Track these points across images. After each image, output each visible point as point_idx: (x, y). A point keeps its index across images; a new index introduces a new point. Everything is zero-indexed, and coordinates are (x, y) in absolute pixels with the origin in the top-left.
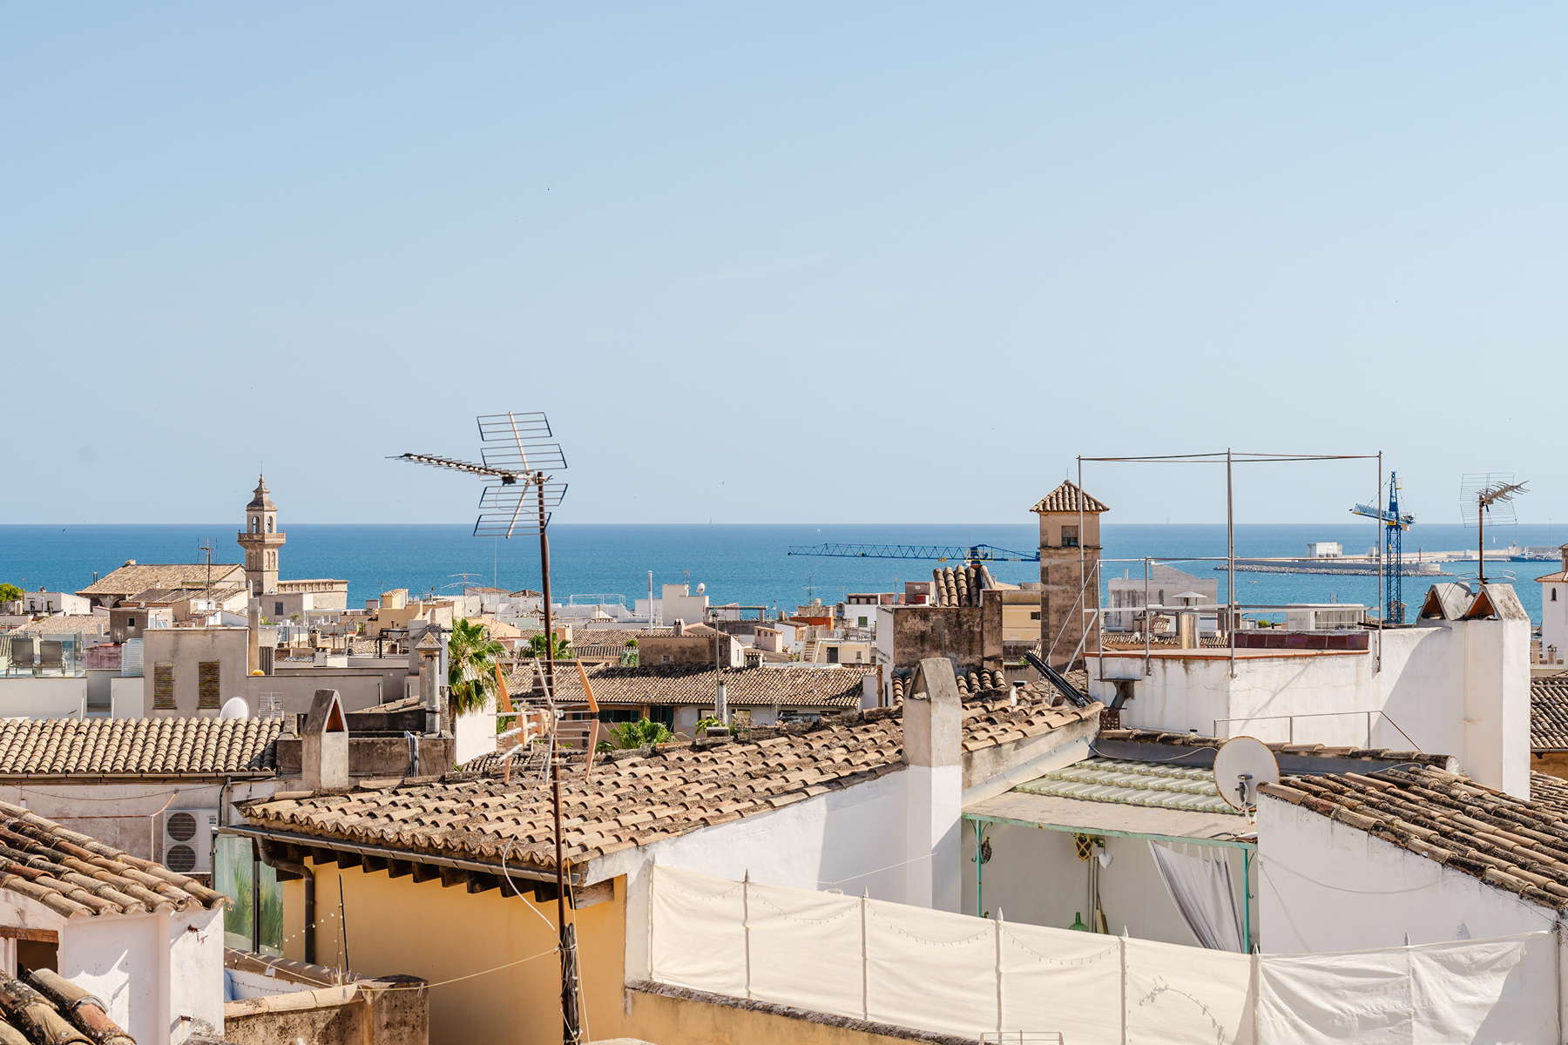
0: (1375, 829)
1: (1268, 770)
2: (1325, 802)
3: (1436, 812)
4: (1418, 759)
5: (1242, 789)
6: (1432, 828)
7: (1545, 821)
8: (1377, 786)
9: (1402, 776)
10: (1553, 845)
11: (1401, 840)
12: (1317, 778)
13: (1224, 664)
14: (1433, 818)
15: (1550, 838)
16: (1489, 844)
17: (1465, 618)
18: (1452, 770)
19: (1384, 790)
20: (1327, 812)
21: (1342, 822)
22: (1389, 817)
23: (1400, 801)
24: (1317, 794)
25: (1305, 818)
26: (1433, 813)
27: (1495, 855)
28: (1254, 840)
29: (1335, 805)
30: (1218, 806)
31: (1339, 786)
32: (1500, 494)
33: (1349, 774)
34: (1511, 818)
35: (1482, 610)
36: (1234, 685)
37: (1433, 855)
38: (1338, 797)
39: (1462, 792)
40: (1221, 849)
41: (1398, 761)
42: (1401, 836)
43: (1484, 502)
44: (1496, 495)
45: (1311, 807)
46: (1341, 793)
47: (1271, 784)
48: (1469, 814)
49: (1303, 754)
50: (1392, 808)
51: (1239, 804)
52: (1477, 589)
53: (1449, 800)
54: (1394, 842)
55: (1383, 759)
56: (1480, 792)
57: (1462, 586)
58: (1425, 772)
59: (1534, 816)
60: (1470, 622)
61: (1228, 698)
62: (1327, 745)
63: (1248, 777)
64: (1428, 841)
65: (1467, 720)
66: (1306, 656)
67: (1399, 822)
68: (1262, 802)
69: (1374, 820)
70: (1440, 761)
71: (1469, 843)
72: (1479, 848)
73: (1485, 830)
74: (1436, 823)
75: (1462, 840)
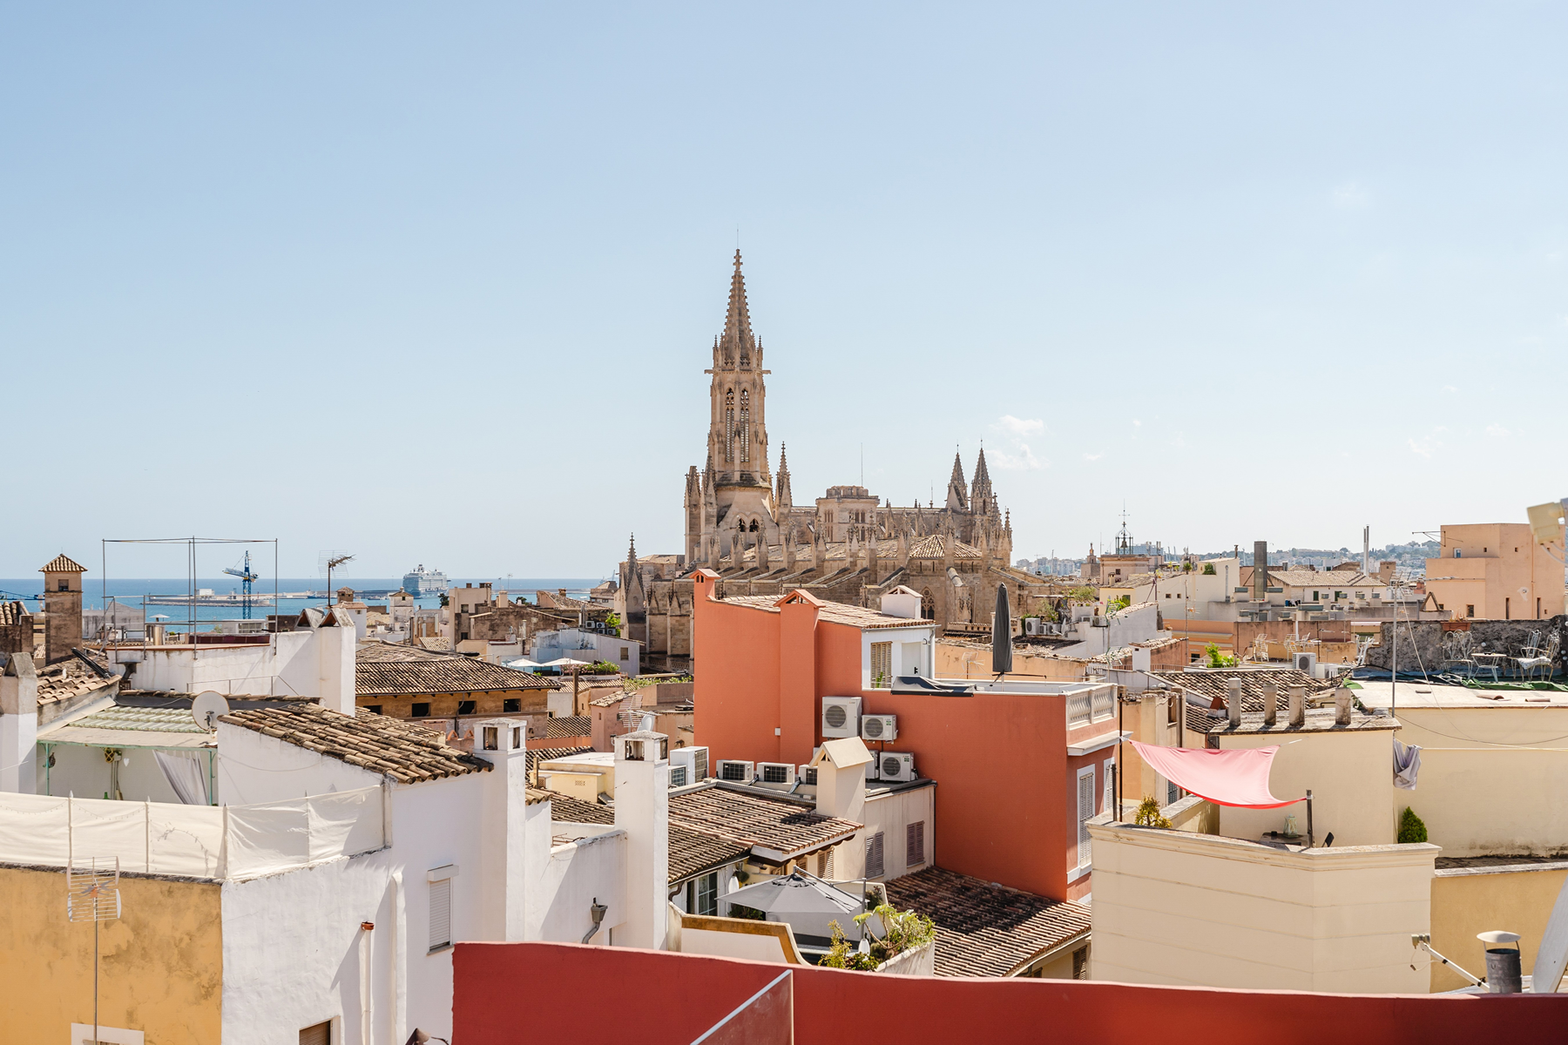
0: (284, 737)
1: (223, 708)
2: (256, 724)
3: (316, 727)
4: (303, 700)
5: (208, 719)
6: (314, 735)
7: (372, 729)
8: (284, 715)
9: (296, 709)
10: (377, 741)
11: (299, 743)
12: (251, 712)
13: (191, 653)
14: (315, 730)
15: (376, 738)
16: (345, 743)
17: (321, 626)
18: (322, 706)
19: (287, 716)
20: (257, 729)
21: (266, 734)
22: (292, 731)
23: (296, 722)
24: (251, 720)
25: (245, 733)
26: (315, 728)
27: (349, 748)
28: (216, 747)
29: (262, 726)
30: (193, 729)
31: (263, 716)
32: (340, 561)
33: (267, 709)
34: (355, 728)
35: (330, 621)
36: (196, 664)
37: (316, 750)
38: (263, 721)
39: (327, 715)
40: (196, 752)
41: (293, 701)
42: (298, 741)
43: (332, 565)
44: (338, 562)
45: (248, 727)
46: (265, 719)
47: (225, 716)
48: (333, 727)
49: (239, 699)
50: (293, 726)
51: (206, 727)
52: (327, 612)
53: (322, 721)
54: (295, 744)
55: (284, 700)
56: (338, 716)
57: (320, 611)
58: (308, 707)
59: (368, 727)
60: (324, 628)
61: (193, 671)
62: (253, 695)
63: (212, 713)
64: (313, 741)
65: (322, 679)
66: (236, 647)
67: (297, 733)
68: (220, 726)
69: (283, 733)
70: (316, 701)
71: (335, 742)
72: (340, 745)
73: (342, 736)
74: (317, 732)
75: (331, 741)
